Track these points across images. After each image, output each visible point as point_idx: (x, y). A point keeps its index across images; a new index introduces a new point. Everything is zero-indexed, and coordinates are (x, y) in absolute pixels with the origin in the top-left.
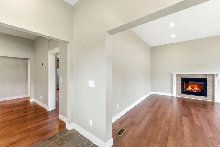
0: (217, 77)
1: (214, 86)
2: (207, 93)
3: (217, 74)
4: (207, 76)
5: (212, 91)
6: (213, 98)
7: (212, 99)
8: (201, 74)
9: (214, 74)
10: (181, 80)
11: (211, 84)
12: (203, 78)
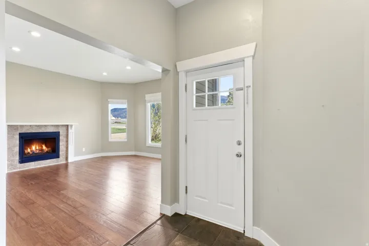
0: (71, 129)
1: (67, 141)
2: (60, 153)
3: (72, 126)
4: (60, 128)
5: (65, 149)
6: (67, 158)
7: (65, 159)
8: (52, 125)
9: (68, 125)
10: (18, 137)
11: (65, 139)
12: (55, 131)
